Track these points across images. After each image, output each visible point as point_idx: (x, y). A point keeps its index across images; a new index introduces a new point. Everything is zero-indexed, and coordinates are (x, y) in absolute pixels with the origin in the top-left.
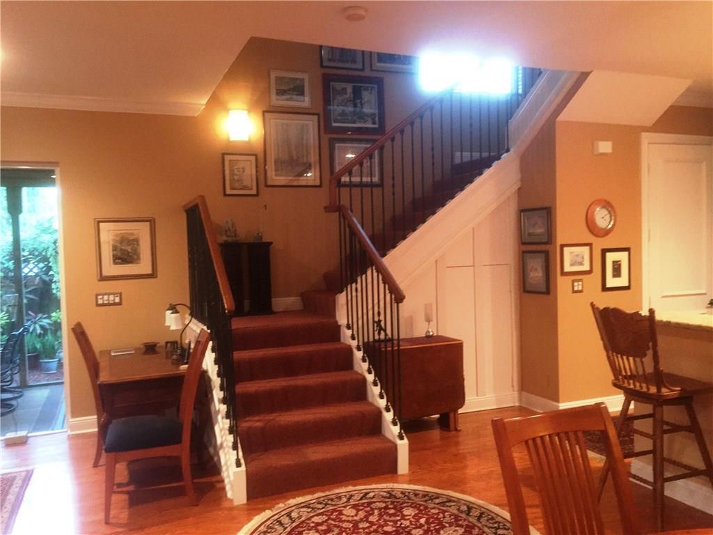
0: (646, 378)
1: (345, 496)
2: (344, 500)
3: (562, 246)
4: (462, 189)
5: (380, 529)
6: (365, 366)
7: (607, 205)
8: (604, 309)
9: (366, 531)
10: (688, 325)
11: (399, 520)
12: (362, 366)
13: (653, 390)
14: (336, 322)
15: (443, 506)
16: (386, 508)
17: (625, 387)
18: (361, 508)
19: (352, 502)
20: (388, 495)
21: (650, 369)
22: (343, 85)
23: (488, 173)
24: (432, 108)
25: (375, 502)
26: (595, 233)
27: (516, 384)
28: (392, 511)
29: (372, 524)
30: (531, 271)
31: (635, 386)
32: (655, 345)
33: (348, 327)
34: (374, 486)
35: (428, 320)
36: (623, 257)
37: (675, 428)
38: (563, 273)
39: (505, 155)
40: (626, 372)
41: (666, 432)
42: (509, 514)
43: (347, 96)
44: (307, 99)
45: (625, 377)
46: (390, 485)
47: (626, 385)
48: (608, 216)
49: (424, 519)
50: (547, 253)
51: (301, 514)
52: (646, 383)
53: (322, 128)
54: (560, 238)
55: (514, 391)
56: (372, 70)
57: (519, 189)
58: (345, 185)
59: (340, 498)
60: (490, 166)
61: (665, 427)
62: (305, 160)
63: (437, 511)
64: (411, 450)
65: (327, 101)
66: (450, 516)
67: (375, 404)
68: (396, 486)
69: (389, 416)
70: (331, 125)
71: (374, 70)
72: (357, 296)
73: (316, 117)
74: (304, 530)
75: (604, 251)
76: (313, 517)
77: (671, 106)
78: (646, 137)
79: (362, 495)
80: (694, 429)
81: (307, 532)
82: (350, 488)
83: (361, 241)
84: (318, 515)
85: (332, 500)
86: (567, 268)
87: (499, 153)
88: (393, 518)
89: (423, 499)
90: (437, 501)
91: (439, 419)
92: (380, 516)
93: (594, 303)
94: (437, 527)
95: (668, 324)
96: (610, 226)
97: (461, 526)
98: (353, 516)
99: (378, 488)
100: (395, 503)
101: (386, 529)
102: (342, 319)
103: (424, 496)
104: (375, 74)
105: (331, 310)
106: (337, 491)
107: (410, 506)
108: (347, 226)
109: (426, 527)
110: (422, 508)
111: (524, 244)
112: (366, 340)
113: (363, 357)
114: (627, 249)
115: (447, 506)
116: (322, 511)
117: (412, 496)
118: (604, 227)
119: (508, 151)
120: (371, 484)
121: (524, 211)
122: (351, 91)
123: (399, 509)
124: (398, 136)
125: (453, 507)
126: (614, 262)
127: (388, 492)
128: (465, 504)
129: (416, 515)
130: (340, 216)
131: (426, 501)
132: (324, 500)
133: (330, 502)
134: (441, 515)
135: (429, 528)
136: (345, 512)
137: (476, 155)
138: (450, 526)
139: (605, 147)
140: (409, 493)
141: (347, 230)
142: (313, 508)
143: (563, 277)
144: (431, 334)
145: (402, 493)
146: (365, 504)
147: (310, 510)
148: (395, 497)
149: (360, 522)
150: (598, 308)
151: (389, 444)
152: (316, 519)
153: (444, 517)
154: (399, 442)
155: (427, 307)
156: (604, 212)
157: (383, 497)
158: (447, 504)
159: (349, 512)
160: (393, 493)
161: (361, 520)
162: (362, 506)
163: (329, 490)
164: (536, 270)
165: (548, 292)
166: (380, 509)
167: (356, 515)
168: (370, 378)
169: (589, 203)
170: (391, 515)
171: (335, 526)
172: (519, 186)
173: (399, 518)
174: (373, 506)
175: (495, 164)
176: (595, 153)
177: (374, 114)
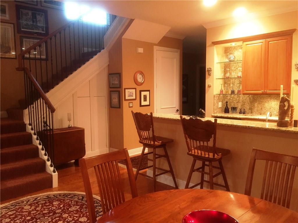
0: (150, 139)
1: (26, 201)
2: (25, 202)
3: (125, 89)
4: (84, 64)
5: (41, 213)
6: (38, 142)
7: (141, 73)
8: (136, 113)
9: (34, 214)
10: (165, 118)
11: (51, 207)
12: (36, 142)
13: (152, 143)
14: (24, 122)
15: (72, 198)
16: (46, 203)
17: (143, 143)
18: (33, 205)
19: (29, 203)
20: (47, 197)
21: (151, 136)
22: (27, 11)
23: (95, 57)
24: (69, 27)
25: (40, 201)
26: (137, 84)
27: (108, 145)
28: (48, 204)
29: (38, 211)
30: (113, 99)
31: (146, 142)
32: (153, 126)
33: (30, 124)
34: (41, 194)
35: (69, 120)
36: (147, 93)
37: (160, 156)
38: (125, 100)
39: (102, 50)
40: (143, 137)
41: (157, 158)
42: (100, 197)
43: (29, 17)
44: (7, 16)
45: (143, 139)
46: (49, 193)
47: (144, 142)
48: (142, 77)
49: (62, 205)
50: (119, 92)
51: (2, 212)
52: (150, 141)
53: (16, 30)
54: (124, 86)
55: (107, 148)
56: (41, 6)
57: (108, 65)
58: (27, 59)
59: (23, 202)
60: (96, 55)
61: (157, 156)
62: (7, 45)
63: (69, 201)
64: (59, 177)
65: (18, 18)
66: (74, 202)
67: (43, 158)
68: (51, 193)
69: (49, 163)
70: (21, 29)
71: (42, 6)
72: (33, 110)
73: (12, 25)
74: (3, 219)
75: (141, 91)
76: (8, 212)
77: (164, 36)
78: (156, 48)
79: (34, 199)
80: (166, 156)
81: (4, 219)
82: (29, 197)
83: (35, 85)
84: (11, 211)
85: (19, 203)
86: (127, 98)
87: (100, 50)
88: (48, 207)
89: (63, 197)
90: (69, 197)
91: (74, 162)
92: (42, 207)
93: (133, 111)
94: (68, 207)
95: (158, 118)
96: (143, 82)
97: (78, 205)
98: (29, 209)
99: (42, 195)
100: (50, 200)
101: (44, 212)
102: (27, 121)
103: (64, 195)
104: (42, 8)
105: (21, 117)
106: (22, 199)
107: (57, 201)
108: (28, 78)
109: (63, 209)
110: (62, 201)
111: (110, 88)
112: (38, 130)
113: (37, 138)
114: (149, 91)
115: (73, 198)
116: (13, 209)
117: (58, 196)
118: (140, 82)
119: (104, 49)
120: (40, 194)
121: (110, 75)
122: (31, 14)
123: (51, 203)
124: (53, 38)
125: (76, 198)
126: (144, 95)
127: (47, 196)
128: (81, 196)
129: (59, 204)
130: (24, 73)
131: (64, 197)
132: (15, 204)
133: (18, 205)
134: (70, 202)
135: (64, 209)
136: (25, 208)
137: (90, 50)
138: (74, 206)
139: (141, 50)
140: (57, 195)
141: (28, 80)
142: (9, 209)
143: (125, 102)
144: (71, 126)
145: (54, 195)
146: (36, 203)
147: (7, 209)
148: (50, 198)
149: (32, 211)
150: (134, 113)
151: (48, 176)
152: (10, 213)
153: (71, 203)
154: (53, 174)
155: (69, 115)
156: (141, 76)
157: (44, 198)
158: (74, 197)
159: (27, 207)
160: (50, 196)
161: (33, 210)
162: (34, 204)
163: (18, 199)
164: (115, 98)
165: (120, 107)
166: (42, 204)
167: (30, 208)
168: (40, 147)
169: (135, 72)
170: (47, 206)
171: (19, 215)
172: (109, 64)
173: (50, 207)
174: (39, 203)
175: (98, 54)
176: (137, 52)
177: (43, 27)
